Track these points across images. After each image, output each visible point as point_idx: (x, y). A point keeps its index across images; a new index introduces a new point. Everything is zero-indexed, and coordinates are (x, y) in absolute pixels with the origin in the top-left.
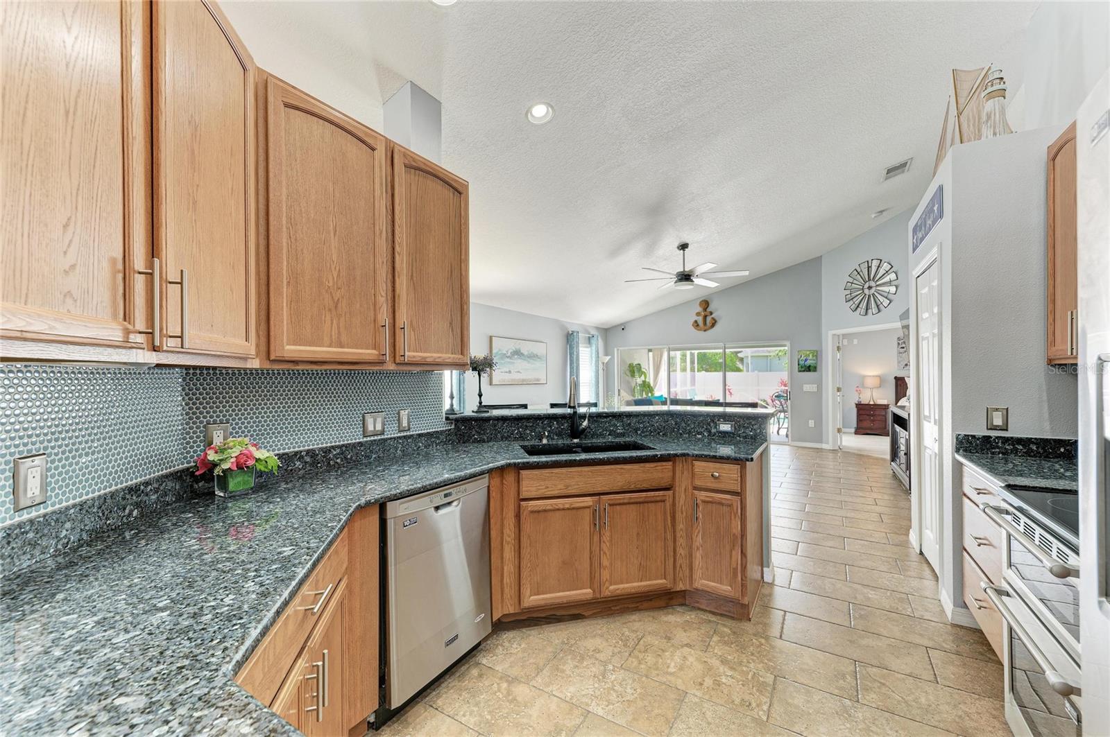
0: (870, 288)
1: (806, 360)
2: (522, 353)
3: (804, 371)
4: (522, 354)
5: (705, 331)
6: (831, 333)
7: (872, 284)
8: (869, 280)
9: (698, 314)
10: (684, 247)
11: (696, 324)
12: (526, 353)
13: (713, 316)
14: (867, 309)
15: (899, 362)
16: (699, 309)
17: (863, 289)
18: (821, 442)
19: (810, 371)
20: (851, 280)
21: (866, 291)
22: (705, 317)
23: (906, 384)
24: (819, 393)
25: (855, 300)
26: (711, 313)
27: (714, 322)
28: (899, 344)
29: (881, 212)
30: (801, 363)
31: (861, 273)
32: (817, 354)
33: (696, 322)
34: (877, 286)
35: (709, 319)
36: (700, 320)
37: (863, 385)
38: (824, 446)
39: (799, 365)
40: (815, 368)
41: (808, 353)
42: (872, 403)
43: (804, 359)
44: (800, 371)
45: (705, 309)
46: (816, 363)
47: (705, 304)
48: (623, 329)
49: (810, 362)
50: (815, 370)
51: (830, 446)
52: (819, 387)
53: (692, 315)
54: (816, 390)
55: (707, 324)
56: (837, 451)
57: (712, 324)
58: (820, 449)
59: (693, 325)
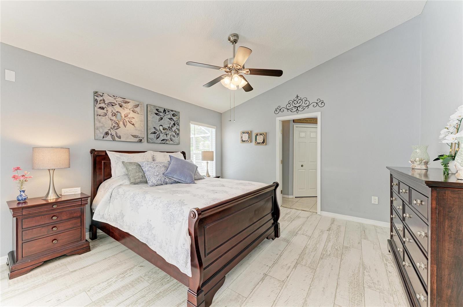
15: (96, 129)
23: (110, 160)
28: (96, 101)
37: (33, 166)
42: (52, 198)
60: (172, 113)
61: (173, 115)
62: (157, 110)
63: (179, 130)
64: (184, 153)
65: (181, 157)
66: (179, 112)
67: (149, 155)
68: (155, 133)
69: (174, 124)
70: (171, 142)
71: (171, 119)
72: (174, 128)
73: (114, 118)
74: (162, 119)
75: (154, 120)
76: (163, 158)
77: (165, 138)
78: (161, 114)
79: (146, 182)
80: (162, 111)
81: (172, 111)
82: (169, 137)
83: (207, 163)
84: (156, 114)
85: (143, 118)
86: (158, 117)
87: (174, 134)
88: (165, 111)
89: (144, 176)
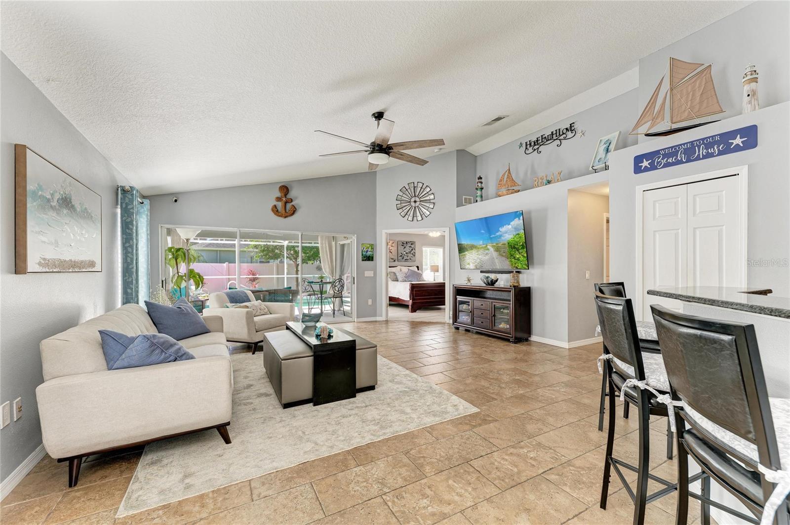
0: (415, 202)
1: (367, 251)
3: (365, 260)
4: (74, 208)
5: (285, 217)
6: (384, 231)
7: (417, 199)
8: (415, 196)
9: (279, 199)
10: (379, 116)
11: (275, 210)
12: (78, 207)
13: (292, 203)
14: (413, 217)
16: (279, 194)
17: (410, 202)
18: (375, 316)
19: (369, 260)
20: (401, 194)
21: (413, 204)
22: (286, 203)
24: (374, 278)
25: (403, 209)
26: (292, 201)
27: (295, 209)
29: (440, 149)
30: (364, 253)
31: (409, 190)
32: (373, 247)
33: (275, 206)
34: (420, 201)
35: (289, 206)
36: (280, 205)
38: (378, 319)
39: (362, 255)
40: (373, 258)
41: (368, 246)
44: (363, 260)
45: (286, 195)
46: (373, 254)
47: (285, 189)
48: (176, 201)
49: (369, 253)
50: (372, 260)
51: (383, 318)
52: (375, 274)
53: (271, 198)
54: (373, 276)
55: (287, 211)
56: (387, 322)
57: (292, 212)
58: (376, 321)
59: (273, 210)
61: (412, 244)
62: (403, 243)
63: (415, 253)
64: (418, 267)
65: (416, 269)
66: (415, 242)
67: (399, 268)
68: (401, 256)
69: (412, 250)
70: (410, 261)
71: (410, 247)
72: (412, 252)
74: (405, 247)
75: (401, 248)
76: (405, 269)
77: (407, 258)
79: (398, 281)
80: (405, 243)
81: (411, 242)
82: (409, 258)
83: (434, 273)
85: (396, 248)
86: (403, 247)
87: (412, 255)
88: (407, 243)
89: (397, 278)
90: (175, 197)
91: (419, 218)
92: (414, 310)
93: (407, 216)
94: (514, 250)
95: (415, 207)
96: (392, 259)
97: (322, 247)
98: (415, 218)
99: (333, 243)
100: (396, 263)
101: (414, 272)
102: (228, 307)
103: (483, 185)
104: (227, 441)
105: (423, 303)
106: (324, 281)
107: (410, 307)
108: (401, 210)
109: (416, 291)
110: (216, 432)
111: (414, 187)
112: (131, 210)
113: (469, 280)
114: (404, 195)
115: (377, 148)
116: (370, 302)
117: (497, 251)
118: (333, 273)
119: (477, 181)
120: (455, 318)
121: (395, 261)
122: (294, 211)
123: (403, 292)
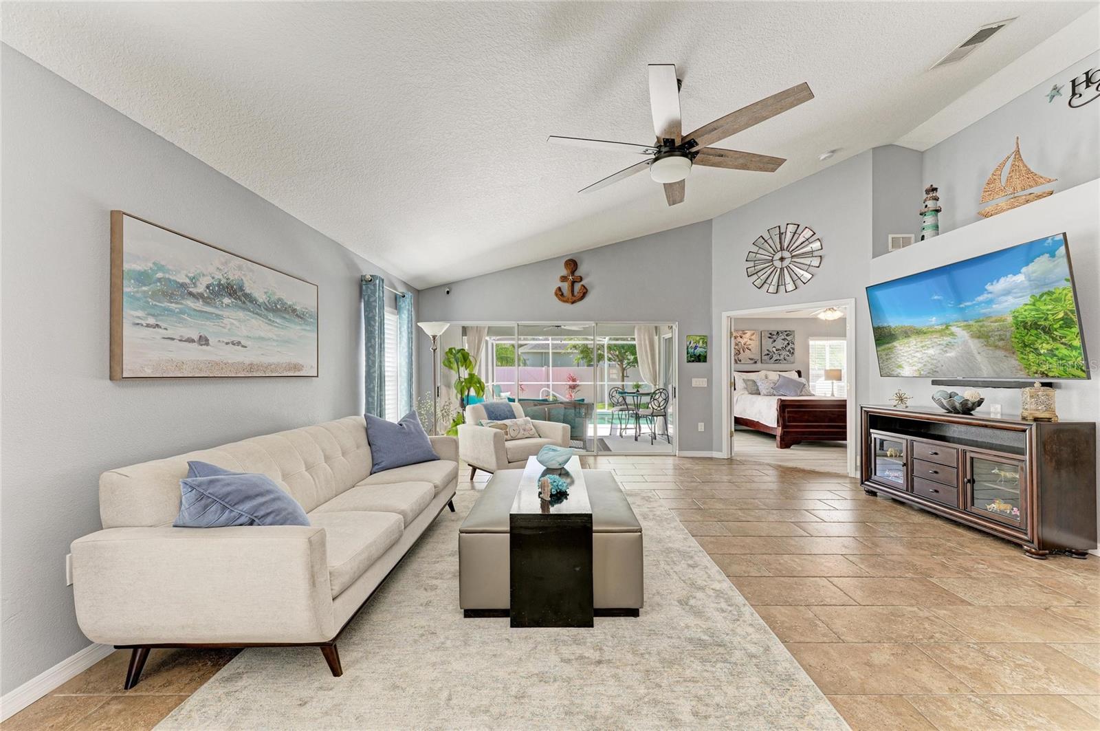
0: (782, 259)
1: (696, 347)
2: (247, 296)
3: (693, 361)
4: (249, 298)
5: (573, 303)
6: (725, 315)
7: (786, 254)
8: (782, 249)
9: (564, 279)
11: (559, 293)
12: (261, 298)
13: (582, 283)
14: (778, 286)
16: (564, 272)
17: (772, 261)
18: (711, 449)
19: (699, 361)
20: (755, 249)
21: (778, 264)
22: (573, 283)
24: (708, 390)
25: (760, 274)
26: (581, 279)
27: (585, 291)
29: (833, 152)
30: (691, 351)
31: (770, 241)
32: (706, 340)
33: (559, 289)
34: (793, 257)
35: (577, 287)
36: (565, 286)
38: (715, 454)
39: (688, 353)
40: (705, 357)
41: (698, 338)
43: (694, 346)
44: (689, 361)
45: (573, 273)
46: (706, 352)
47: (572, 264)
48: (448, 292)
49: (698, 351)
50: (705, 361)
51: (724, 454)
52: (710, 382)
53: (554, 279)
54: (706, 386)
55: (576, 293)
56: (730, 460)
57: (582, 294)
58: (711, 459)
59: (556, 294)
60: (786, 333)
61: (787, 335)
62: (770, 334)
63: (793, 349)
64: (799, 373)
65: (795, 376)
66: (794, 331)
67: (763, 373)
68: (768, 355)
69: (788, 344)
70: (785, 362)
71: (784, 339)
72: (789, 347)
73: (737, 347)
74: (775, 341)
75: (768, 343)
76: (774, 376)
77: (779, 358)
78: (774, 337)
79: (760, 394)
80: (775, 333)
81: (786, 331)
82: (782, 357)
83: (833, 383)
84: (769, 337)
85: (758, 343)
86: (772, 340)
87: (788, 353)
88: (778, 333)
89: (758, 390)
90: (448, 288)
91: (790, 287)
92: (786, 443)
93: (766, 286)
94: (1033, 332)
95: (782, 269)
96: (751, 359)
97: (640, 345)
98: (782, 288)
99: (656, 338)
100: (759, 366)
101: (792, 381)
102: (482, 425)
103: (940, 203)
104: (336, 671)
105: (803, 433)
106: (641, 391)
107: (778, 438)
108: (755, 277)
109: (789, 412)
110: (319, 651)
111: (781, 234)
112: (373, 304)
113: (901, 399)
114: (761, 251)
115: (664, 149)
116: (701, 427)
117: (979, 338)
118: (656, 382)
119: (925, 196)
120: (867, 469)
121: (756, 362)
122: (585, 292)
123: (766, 412)
